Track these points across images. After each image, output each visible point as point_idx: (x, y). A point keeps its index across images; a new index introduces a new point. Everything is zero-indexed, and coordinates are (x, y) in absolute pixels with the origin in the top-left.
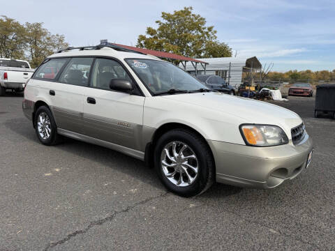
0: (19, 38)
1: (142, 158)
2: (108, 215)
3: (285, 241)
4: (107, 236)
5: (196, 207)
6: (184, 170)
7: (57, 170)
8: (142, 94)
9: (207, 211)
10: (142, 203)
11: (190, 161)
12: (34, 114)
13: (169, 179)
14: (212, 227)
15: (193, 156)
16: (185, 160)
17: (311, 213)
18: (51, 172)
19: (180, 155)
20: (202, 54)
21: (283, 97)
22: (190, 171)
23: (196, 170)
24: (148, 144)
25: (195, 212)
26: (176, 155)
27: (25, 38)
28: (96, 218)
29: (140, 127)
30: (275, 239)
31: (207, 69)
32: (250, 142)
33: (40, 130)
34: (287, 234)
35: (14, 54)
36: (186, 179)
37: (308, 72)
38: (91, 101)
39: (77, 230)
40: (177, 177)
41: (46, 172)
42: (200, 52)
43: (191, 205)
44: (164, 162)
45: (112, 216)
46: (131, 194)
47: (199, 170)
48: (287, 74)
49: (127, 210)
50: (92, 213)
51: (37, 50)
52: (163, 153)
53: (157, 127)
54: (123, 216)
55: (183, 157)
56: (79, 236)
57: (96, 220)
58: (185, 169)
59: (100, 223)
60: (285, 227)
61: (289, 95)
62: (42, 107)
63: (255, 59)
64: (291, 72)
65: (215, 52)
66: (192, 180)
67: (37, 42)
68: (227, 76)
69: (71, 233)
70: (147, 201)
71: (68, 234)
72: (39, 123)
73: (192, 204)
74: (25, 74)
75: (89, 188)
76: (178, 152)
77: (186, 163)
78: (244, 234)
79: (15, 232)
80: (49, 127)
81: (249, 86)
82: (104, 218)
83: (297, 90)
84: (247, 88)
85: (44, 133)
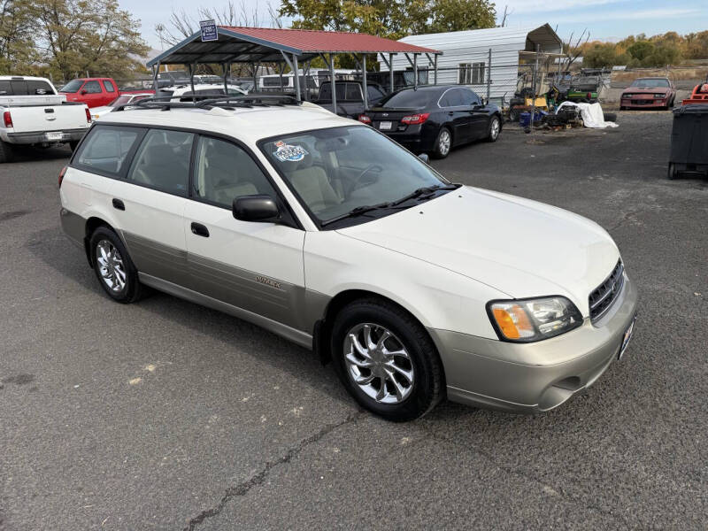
0: (17, 9)
1: (310, 345)
2: (254, 472)
3: (568, 513)
4: (257, 520)
5: (413, 444)
6: (388, 375)
7: (151, 368)
8: (298, 225)
9: (432, 451)
10: (315, 439)
11: (400, 361)
12: (87, 241)
13: (362, 387)
14: (440, 489)
15: (403, 352)
16: (389, 357)
17: (624, 444)
18: (141, 375)
19: (379, 348)
20: (430, 21)
21: (607, 118)
22: (399, 377)
23: (410, 375)
24: (318, 322)
25: (412, 455)
26: (372, 346)
27: (32, 8)
28: (233, 481)
29: (300, 291)
30: (552, 507)
31: (439, 66)
32: (507, 335)
33: (104, 272)
34: (574, 496)
35: (13, 47)
36: (393, 390)
37: (671, 36)
38: (200, 230)
39: (205, 509)
40: (376, 384)
41: (131, 376)
42: (425, 16)
43: (405, 440)
44: (350, 357)
45: (263, 474)
46: (292, 419)
47: (416, 376)
48: (622, 44)
49: (287, 460)
50: (225, 470)
51: (62, 33)
52: (346, 340)
53: (333, 294)
54: (282, 474)
55: (385, 351)
56: (208, 521)
57: (235, 484)
58: (391, 374)
59: (242, 491)
60: (573, 480)
61: (623, 108)
62: (102, 229)
63: (546, 29)
64: (631, 39)
65: (456, 15)
66: (404, 392)
67: (61, 15)
68: (486, 78)
69: (194, 516)
70: (323, 433)
71: (188, 520)
72: (100, 260)
73: (405, 437)
74: (47, 111)
75: (215, 411)
76: (375, 342)
77: (391, 363)
78: (497, 502)
79: (98, 522)
80: (121, 269)
81: (534, 97)
82: (248, 479)
83: (640, 97)
84: (529, 102)
85: (114, 278)
